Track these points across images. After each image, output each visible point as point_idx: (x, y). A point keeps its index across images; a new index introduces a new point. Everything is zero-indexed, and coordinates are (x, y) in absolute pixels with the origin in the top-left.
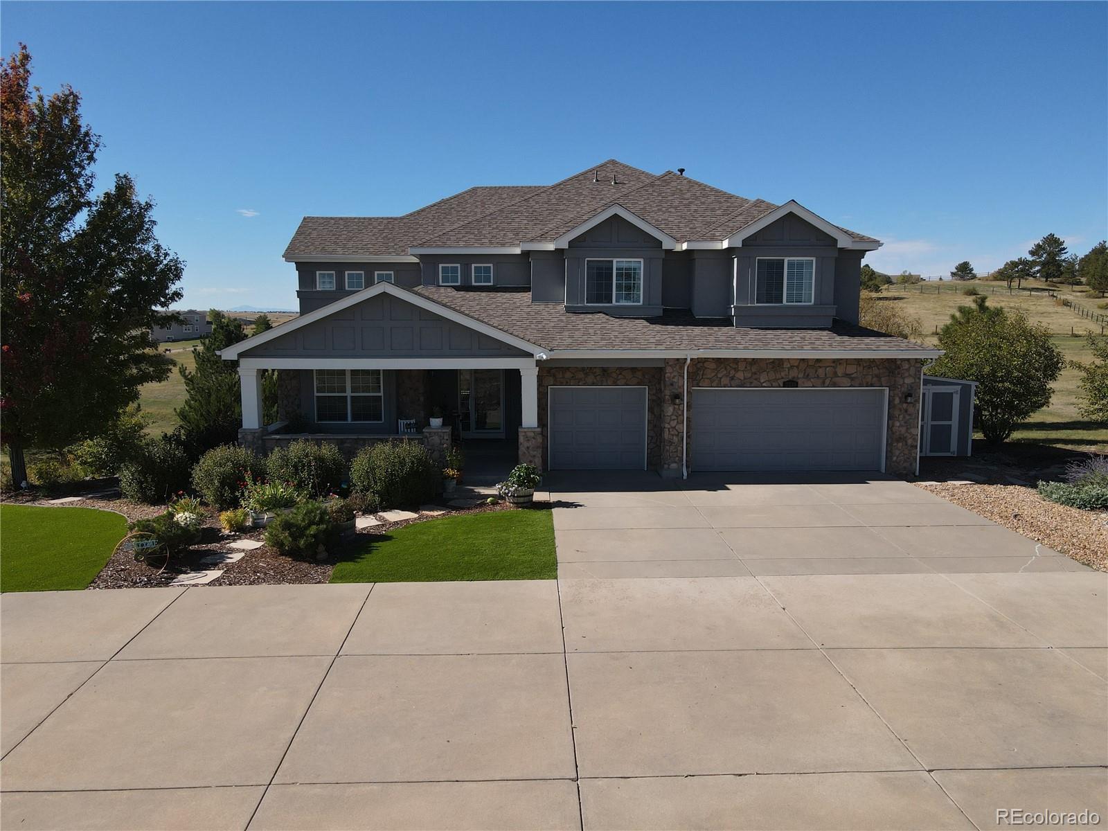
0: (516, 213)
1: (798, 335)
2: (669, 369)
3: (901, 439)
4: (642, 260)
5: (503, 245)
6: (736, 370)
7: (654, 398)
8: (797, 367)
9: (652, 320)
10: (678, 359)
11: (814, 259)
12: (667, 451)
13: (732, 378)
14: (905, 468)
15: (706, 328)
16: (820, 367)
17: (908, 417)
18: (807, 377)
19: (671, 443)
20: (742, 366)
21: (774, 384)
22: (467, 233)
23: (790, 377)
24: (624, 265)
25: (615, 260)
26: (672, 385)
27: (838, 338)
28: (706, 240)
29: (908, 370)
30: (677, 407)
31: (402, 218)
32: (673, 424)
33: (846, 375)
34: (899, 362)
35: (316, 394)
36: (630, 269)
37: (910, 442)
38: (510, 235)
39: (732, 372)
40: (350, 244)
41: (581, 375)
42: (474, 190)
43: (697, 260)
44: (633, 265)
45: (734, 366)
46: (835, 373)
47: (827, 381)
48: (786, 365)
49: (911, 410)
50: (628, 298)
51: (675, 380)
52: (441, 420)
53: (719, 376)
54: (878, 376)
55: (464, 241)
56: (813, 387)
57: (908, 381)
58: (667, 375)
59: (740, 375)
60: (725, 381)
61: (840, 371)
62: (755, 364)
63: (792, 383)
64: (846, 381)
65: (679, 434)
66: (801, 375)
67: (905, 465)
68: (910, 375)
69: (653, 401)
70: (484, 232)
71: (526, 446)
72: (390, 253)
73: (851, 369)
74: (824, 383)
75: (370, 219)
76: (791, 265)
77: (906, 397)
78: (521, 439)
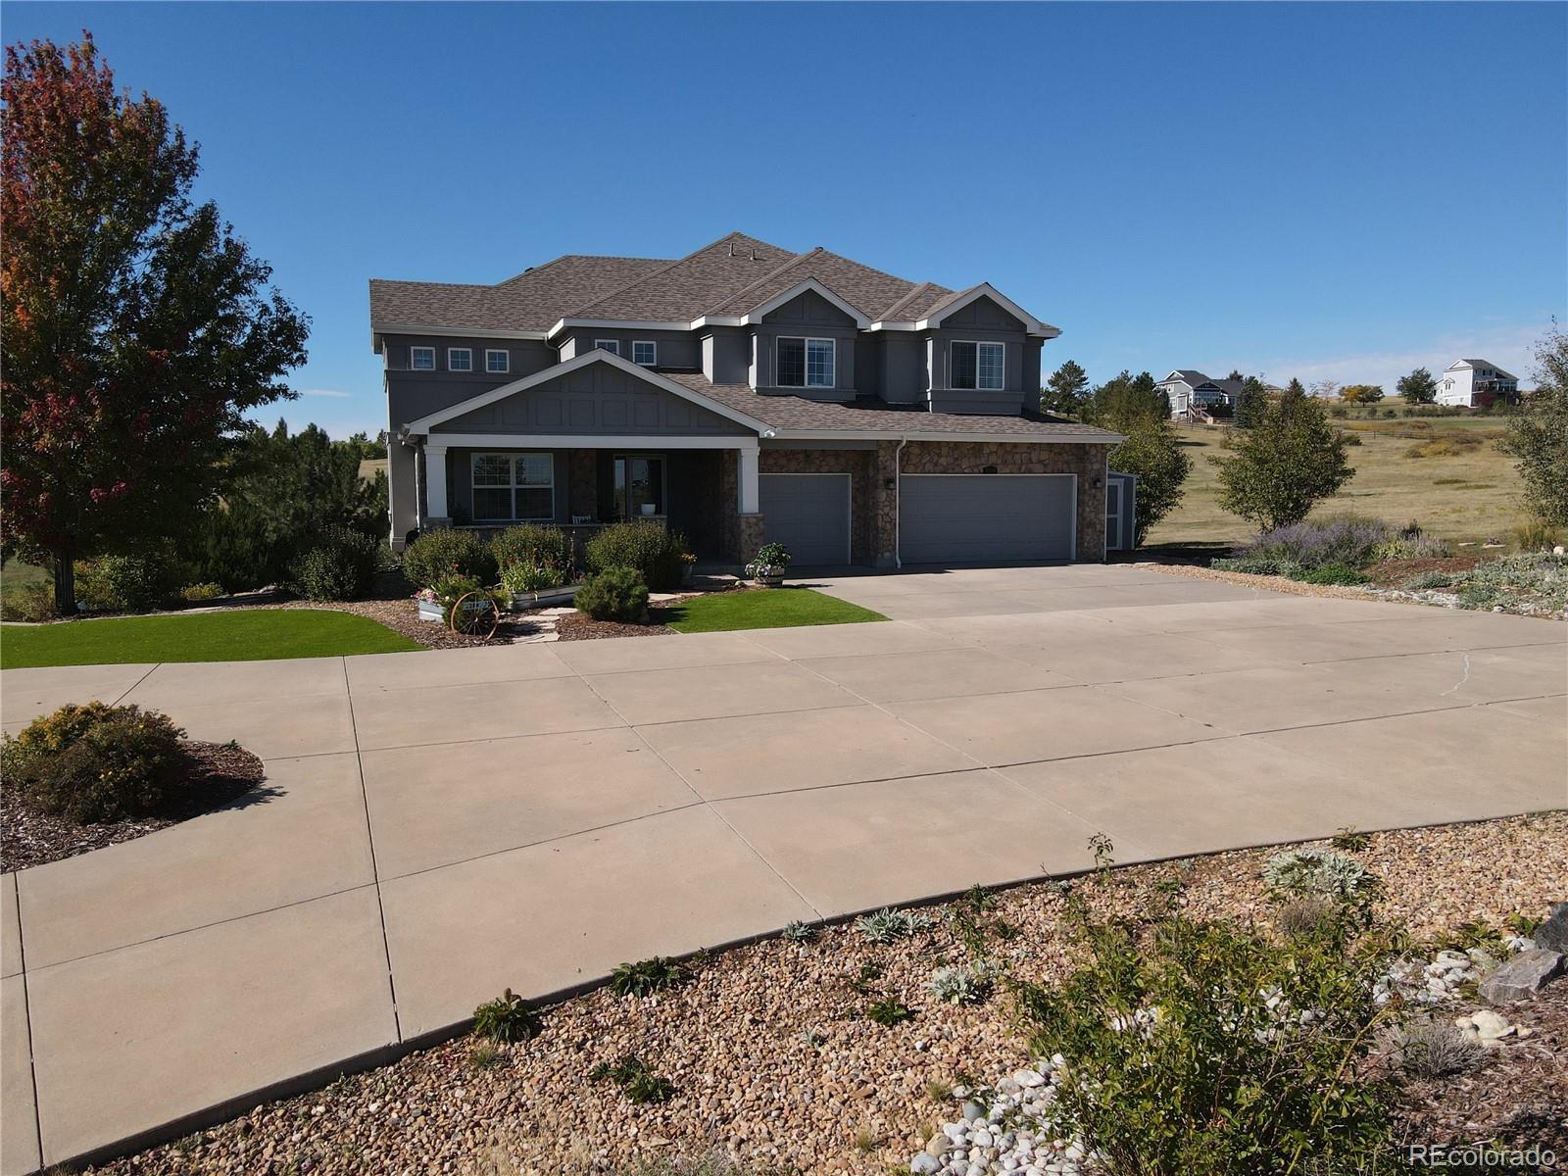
0: (664, 285)
1: (995, 421)
2: (882, 453)
3: (1091, 525)
4: (834, 340)
5: (670, 320)
6: (939, 455)
7: (857, 486)
8: (996, 452)
9: (849, 404)
10: (890, 441)
11: (1004, 344)
12: (882, 538)
13: (936, 464)
14: (1095, 553)
15: (903, 413)
16: (1017, 453)
17: (1096, 503)
18: (1005, 463)
19: (885, 530)
20: (944, 451)
21: (975, 470)
22: (621, 305)
23: (990, 463)
24: (817, 345)
25: (807, 339)
26: (885, 468)
27: (1032, 424)
28: (899, 321)
29: (1096, 455)
30: (889, 492)
31: (498, 288)
32: (886, 510)
33: (1040, 462)
34: (1088, 448)
35: (474, 486)
36: (823, 349)
37: (1098, 527)
38: (672, 310)
39: (936, 458)
40: (450, 315)
41: (783, 461)
42: (567, 259)
43: (889, 343)
44: (825, 345)
45: (938, 451)
46: (1030, 459)
47: (1023, 467)
48: (986, 451)
49: (1099, 496)
50: (820, 380)
51: (888, 464)
52: (653, 506)
53: (924, 461)
54: (1067, 462)
55: (623, 314)
56: (1011, 473)
57: (1096, 466)
58: (881, 458)
59: (943, 461)
60: (929, 466)
61: (1034, 457)
62: (957, 449)
63: (991, 469)
64: (1039, 467)
65: (892, 521)
66: (999, 462)
67: (1095, 550)
68: (1097, 462)
69: (857, 489)
70: (639, 305)
71: (748, 533)
72: (506, 327)
73: (1044, 456)
74: (1020, 469)
75: (458, 286)
76: (983, 348)
77: (1095, 483)
78: (744, 526)
